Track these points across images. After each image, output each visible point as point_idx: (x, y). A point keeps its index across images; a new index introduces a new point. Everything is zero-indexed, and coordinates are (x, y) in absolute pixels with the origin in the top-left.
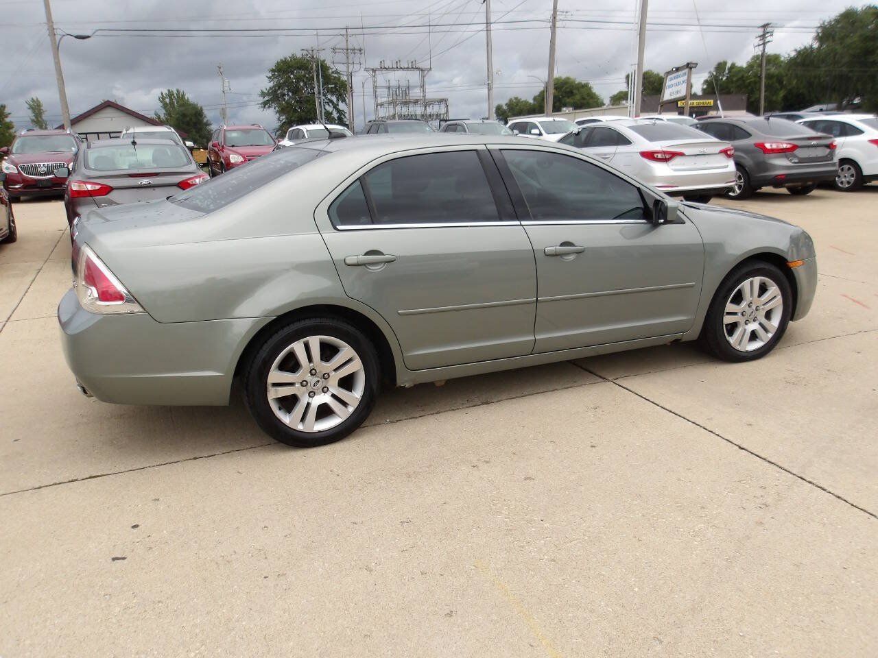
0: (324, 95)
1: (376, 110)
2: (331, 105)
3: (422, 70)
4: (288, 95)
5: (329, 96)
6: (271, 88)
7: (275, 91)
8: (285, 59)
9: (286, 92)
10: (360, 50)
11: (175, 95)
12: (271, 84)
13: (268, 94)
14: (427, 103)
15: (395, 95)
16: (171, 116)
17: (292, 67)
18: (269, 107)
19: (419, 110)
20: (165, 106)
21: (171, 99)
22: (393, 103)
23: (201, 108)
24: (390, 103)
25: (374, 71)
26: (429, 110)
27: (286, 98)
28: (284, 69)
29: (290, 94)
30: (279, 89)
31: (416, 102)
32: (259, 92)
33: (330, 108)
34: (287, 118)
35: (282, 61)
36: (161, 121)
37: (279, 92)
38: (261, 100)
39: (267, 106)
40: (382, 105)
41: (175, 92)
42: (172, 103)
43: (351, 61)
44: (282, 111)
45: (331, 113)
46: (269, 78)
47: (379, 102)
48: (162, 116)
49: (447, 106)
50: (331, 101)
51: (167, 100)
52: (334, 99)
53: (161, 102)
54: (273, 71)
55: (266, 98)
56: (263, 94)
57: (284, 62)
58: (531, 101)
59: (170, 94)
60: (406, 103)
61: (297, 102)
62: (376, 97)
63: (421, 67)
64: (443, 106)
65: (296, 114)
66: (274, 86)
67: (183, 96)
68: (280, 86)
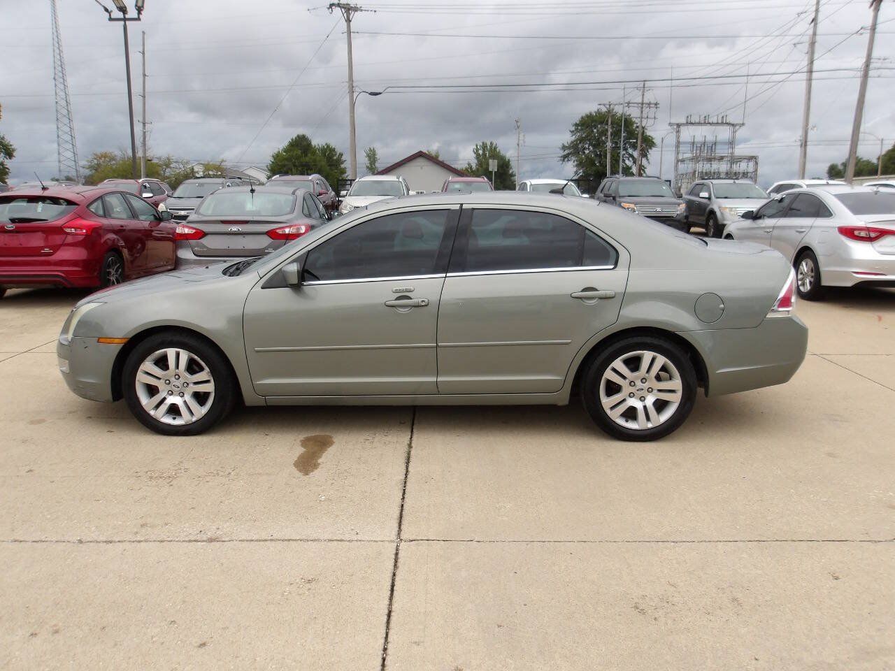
0: (625, 149)
1: (676, 166)
2: (631, 159)
3: (733, 125)
4: (589, 149)
5: (630, 151)
6: (572, 142)
7: (577, 145)
8: (591, 114)
9: (587, 146)
10: (656, 104)
11: (489, 147)
12: (573, 138)
13: (569, 148)
14: (734, 160)
15: (698, 151)
16: (482, 167)
17: (596, 121)
18: (568, 160)
19: (723, 167)
20: (478, 156)
21: (484, 151)
22: (695, 159)
23: (509, 161)
24: (692, 159)
25: (679, 125)
26: (736, 168)
27: (587, 152)
28: (588, 124)
29: (591, 148)
30: (580, 143)
31: (722, 158)
32: (560, 146)
33: (629, 163)
34: (584, 172)
35: (587, 116)
36: (472, 171)
37: (580, 146)
38: (562, 153)
39: (566, 159)
40: (683, 161)
41: (489, 144)
42: (484, 154)
43: (645, 115)
44: (580, 164)
45: (630, 168)
46: (572, 132)
47: (680, 158)
48: (474, 166)
49: (757, 163)
50: (631, 156)
51: (481, 152)
52: (636, 154)
53: (475, 153)
54: (576, 125)
55: (567, 152)
56: (564, 148)
57: (589, 117)
58: (875, 161)
59: (484, 146)
60: (710, 160)
61: (596, 155)
62: (678, 153)
63: (732, 122)
64: (751, 164)
65: (594, 168)
66: (576, 140)
67: (495, 148)
68: (581, 140)
